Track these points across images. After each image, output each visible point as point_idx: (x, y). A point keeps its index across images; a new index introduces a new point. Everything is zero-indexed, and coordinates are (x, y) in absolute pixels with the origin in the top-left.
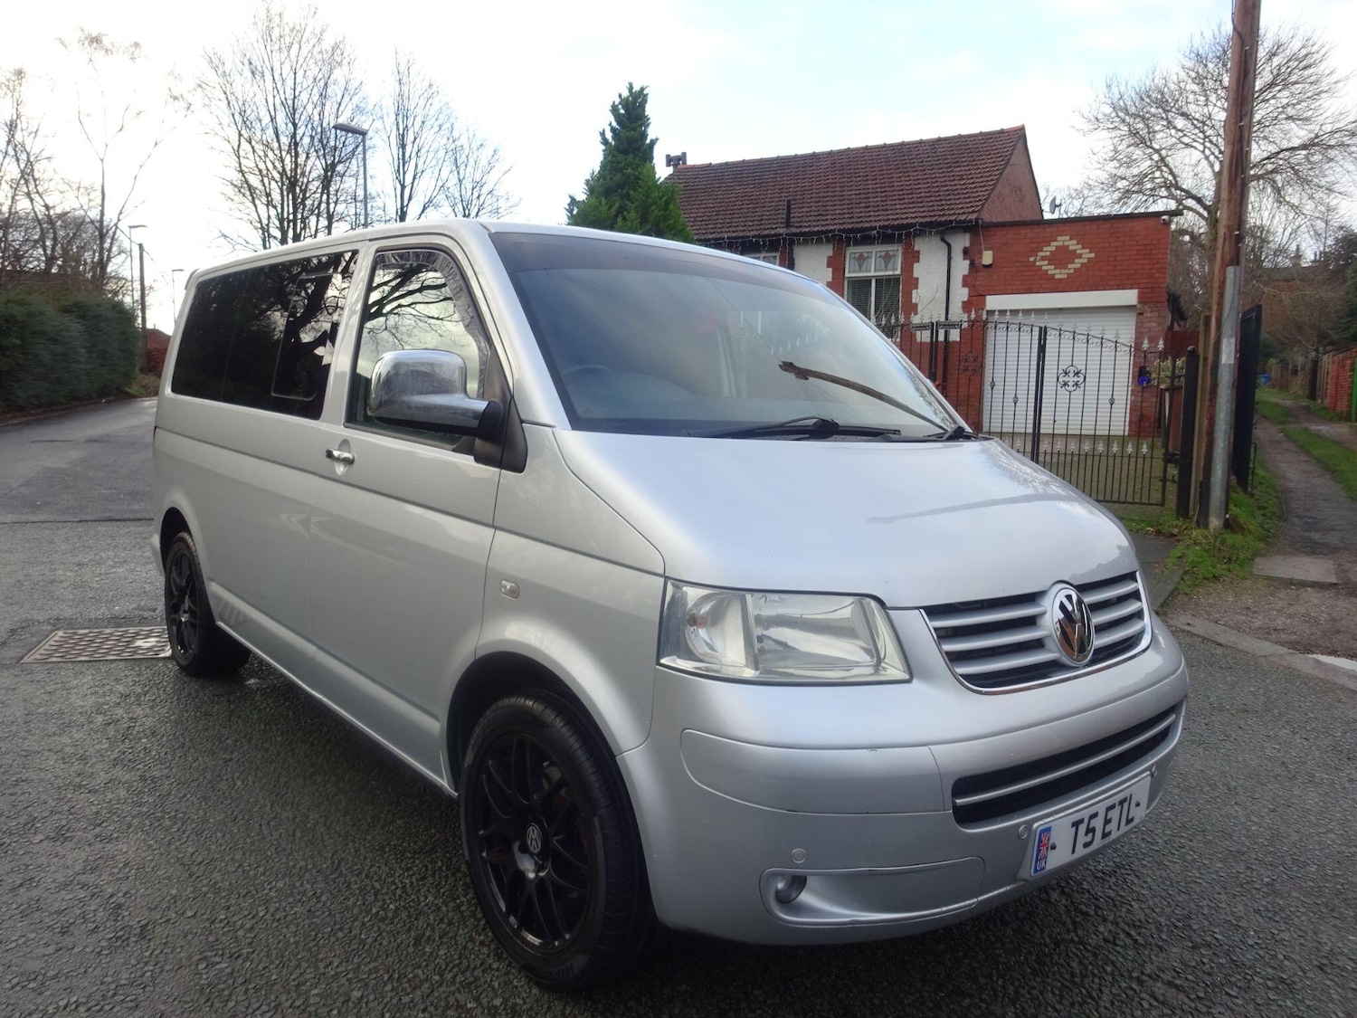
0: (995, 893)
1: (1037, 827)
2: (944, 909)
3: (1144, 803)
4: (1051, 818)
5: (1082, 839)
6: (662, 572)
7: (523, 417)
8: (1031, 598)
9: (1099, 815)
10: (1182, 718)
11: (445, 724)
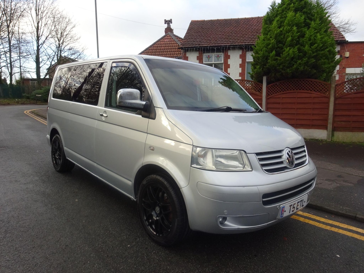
0: (271, 222)
1: (281, 206)
2: (259, 226)
3: (306, 202)
4: (285, 204)
5: (292, 209)
6: (192, 144)
7: (155, 106)
8: (280, 151)
9: (296, 204)
10: (315, 181)
11: (133, 182)
